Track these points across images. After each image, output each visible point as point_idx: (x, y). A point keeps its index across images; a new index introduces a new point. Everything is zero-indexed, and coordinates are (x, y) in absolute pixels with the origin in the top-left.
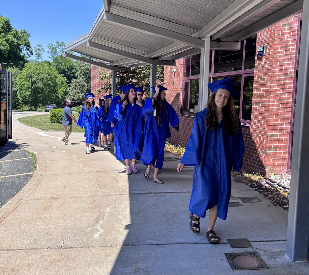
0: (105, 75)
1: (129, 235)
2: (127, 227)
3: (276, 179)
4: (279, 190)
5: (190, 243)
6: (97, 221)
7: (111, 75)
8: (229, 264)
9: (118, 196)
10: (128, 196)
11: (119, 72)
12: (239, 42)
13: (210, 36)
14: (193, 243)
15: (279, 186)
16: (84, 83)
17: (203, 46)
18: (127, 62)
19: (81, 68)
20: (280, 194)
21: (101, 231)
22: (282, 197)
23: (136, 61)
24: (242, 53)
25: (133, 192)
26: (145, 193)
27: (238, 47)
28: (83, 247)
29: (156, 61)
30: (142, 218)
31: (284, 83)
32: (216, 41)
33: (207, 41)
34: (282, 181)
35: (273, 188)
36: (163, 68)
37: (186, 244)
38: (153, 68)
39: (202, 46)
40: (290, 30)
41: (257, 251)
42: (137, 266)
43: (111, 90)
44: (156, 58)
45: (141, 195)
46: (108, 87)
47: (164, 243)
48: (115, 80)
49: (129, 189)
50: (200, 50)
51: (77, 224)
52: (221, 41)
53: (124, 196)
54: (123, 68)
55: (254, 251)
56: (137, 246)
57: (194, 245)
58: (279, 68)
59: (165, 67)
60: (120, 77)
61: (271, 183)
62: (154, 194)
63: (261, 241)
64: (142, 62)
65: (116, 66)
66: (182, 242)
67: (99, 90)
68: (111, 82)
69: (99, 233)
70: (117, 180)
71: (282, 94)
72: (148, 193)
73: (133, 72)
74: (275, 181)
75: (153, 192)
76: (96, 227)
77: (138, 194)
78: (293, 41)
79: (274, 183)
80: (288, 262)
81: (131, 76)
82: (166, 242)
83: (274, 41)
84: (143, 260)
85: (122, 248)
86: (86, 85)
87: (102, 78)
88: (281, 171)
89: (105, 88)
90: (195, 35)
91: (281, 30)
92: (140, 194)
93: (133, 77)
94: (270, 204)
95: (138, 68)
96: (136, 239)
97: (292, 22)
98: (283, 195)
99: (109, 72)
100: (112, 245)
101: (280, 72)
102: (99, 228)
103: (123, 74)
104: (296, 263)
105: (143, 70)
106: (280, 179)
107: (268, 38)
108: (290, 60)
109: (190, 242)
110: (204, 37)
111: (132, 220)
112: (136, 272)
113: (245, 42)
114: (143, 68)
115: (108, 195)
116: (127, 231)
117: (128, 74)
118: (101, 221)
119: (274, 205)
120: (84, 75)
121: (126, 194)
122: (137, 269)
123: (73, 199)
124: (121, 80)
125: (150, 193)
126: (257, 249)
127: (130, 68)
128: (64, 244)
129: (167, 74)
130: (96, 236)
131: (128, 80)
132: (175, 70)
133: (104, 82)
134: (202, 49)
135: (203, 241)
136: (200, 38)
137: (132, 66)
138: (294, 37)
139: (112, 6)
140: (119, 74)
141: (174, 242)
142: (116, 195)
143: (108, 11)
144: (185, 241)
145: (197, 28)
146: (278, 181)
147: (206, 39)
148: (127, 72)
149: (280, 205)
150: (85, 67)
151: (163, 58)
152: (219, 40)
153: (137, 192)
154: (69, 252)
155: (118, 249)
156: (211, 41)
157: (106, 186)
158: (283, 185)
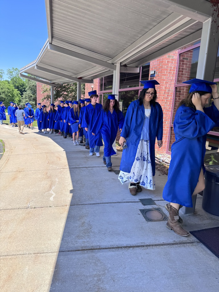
0: (47, 89)
1: (73, 197)
2: (71, 191)
3: (160, 157)
4: (164, 165)
5: (115, 203)
6: (51, 187)
7: (50, 89)
8: (143, 217)
9: (62, 169)
10: (68, 169)
11: (55, 87)
12: (138, 67)
13: (120, 62)
14: (118, 203)
15: (163, 162)
16: (31, 95)
17: (115, 69)
18: (61, 80)
19: (29, 85)
20: (165, 167)
21: (54, 195)
22: (166, 169)
23: (68, 79)
24: (140, 75)
25: (71, 167)
26: (79, 168)
27: (138, 71)
28: (43, 207)
29: (81, 80)
30: (81, 185)
31: (168, 96)
32: (124, 66)
33: (118, 66)
34: (164, 159)
35: (159, 163)
36: (84, 85)
37: (113, 203)
38: (79, 85)
39: (114, 70)
40: (173, 60)
41: (160, 207)
42: (83, 221)
43: (50, 99)
44: (81, 78)
45: (77, 169)
46: (48, 97)
47: (98, 202)
48: (53, 92)
49: (69, 165)
50: (113, 72)
51: (37, 190)
52: (127, 66)
53: (66, 169)
54: (58, 84)
55: (158, 207)
56: (81, 206)
57: (118, 204)
58: (165, 85)
59: (86, 84)
60: (56, 91)
61: (158, 160)
62: (85, 168)
63: (161, 200)
64: (72, 80)
65: (54, 83)
66: (110, 202)
67: (43, 99)
68: (51, 94)
69: (53, 196)
70: (60, 159)
71: (166, 103)
72: (82, 168)
73: (65, 87)
74: (160, 158)
75: (84, 166)
76: (50, 192)
77: (75, 168)
78: (174, 68)
79: (160, 160)
80: (182, 215)
81: (63, 90)
82: (99, 202)
83: (162, 67)
84: (86, 216)
85: (70, 207)
86: (33, 96)
87: (44, 91)
88: (163, 152)
89: (46, 98)
90: (110, 62)
91: (167, 59)
92: (76, 168)
93: (65, 91)
94: (160, 174)
95: (68, 85)
96: (79, 201)
97: (174, 55)
99: (49, 87)
100: (64, 205)
101: (165, 88)
102: (52, 192)
103: (58, 89)
104: (187, 216)
105: (71, 86)
106: (162, 157)
107: (158, 65)
108: (172, 80)
109: (115, 201)
110: (116, 63)
111: (74, 186)
112: (83, 226)
113: (141, 68)
114: (71, 85)
115: (55, 169)
116: (72, 194)
117: (61, 89)
118: (53, 188)
119: (163, 174)
120: (31, 89)
121: (67, 168)
122: (83, 223)
123: (32, 172)
124: (57, 93)
125: (83, 168)
126: (160, 206)
127: (62, 85)
128: (30, 205)
129: (88, 89)
130: (52, 199)
131: (62, 92)
132: (93, 86)
133: (46, 94)
134: (114, 71)
135: (123, 201)
136: (113, 64)
137: (64, 83)
138: (175, 65)
139: (54, 39)
140: (55, 89)
141: (105, 202)
142: (61, 169)
143: (51, 43)
144: (111, 201)
145: (111, 57)
146: (162, 158)
147: (117, 65)
148: (60, 87)
149: (166, 174)
150: (32, 84)
151: (84, 78)
152: (125, 66)
153: (74, 167)
154: (34, 211)
155: (67, 208)
156: (121, 66)
157: (53, 162)
158: (165, 161)
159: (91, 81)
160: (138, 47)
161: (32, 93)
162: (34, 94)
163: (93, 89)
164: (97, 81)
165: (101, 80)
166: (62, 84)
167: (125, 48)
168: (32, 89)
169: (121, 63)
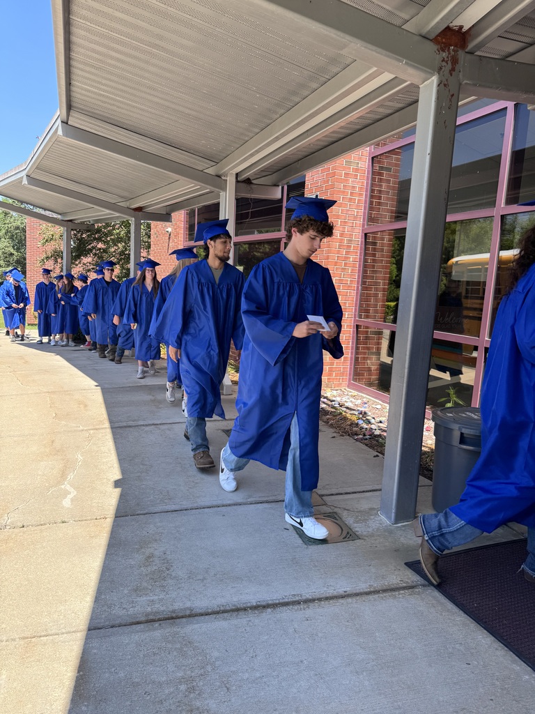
0: (53, 235)
1: (123, 498)
2: (117, 484)
3: (335, 397)
4: (344, 413)
5: (230, 505)
6: (63, 476)
7: (61, 236)
8: (297, 536)
9: (92, 432)
10: (109, 431)
11: (75, 230)
12: (278, 186)
13: (235, 173)
14: (234, 505)
15: (341, 406)
16: (12, 251)
17: (224, 189)
18: (89, 214)
19: (7, 225)
20: (345, 419)
21: (73, 493)
22: (349, 423)
23: (108, 211)
24: (282, 206)
25: (117, 425)
26: (137, 426)
27: (279, 196)
28: (45, 524)
29: (140, 213)
30: (141, 466)
31: (347, 253)
32: (244, 182)
33: (231, 182)
34: (344, 399)
35: (333, 410)
36: (149, 226)
37: (223, 506)
38: (136, 225)
39: (222, 189)
40: (357, 170)
41: (336, 510)
42: (148, 551)
43: (62, 259)
44: (139, 209)
45: (131, 429)
46: (57, 255)
47: (185, 507)
48: (68, 244)
49: (109, 419)
50: (218, 197)
51: (29, 482)
52: (253, 184)
53: (103, 431)
54: (83, 223)
55: (332, 511)
56: (142, 516)
57: (236, 507)
58: (341, 229)
59: (153, 223)
60: (78, 239)
61: (330, 403)
62: (153, 427)
63: (337, 494)
64: (118, 215)
65: (71, 221)
66: (215, 503)
67: (43, 260)
68: (63, 247)
69: (70, 497)
70: (86, 406)
71: (343, 270)
72: (143, 425)
73: (99, 231)
74: (334, 399)
75: (150, 422)
76: (63, 487)
77: (125, 427)
78: (361, 189)
79: (333, 403)
80: (386, 526)
81: (95, 239)
82: (190, 506)
83: (333, 186)
84: (156, 540)
85: (115, 521)
86: (16, 253)
87: (47, 241)
88: (341, 384)
89: (52, 256)
90: (211, 171)
91: (344, 169)
92: (130, 427)
93: (99, 240)
94: (335, 435)
95: (108, 225)
96: (138, 504)
97: (360, 159)
98: (351, 420)
99: (59, 230)
100: (98, 518)
101: (342, 235)
102: (68, 487)
103: (82, 235)
104: (398, 527)
105: (114, 229)
106: (339, 396)
107: (325, 182)
108: (355, 218)
109: (229, 502)
110: (226, 175)
111: (123, 471)
112: (147, 564)
113: (286, 187)
114: (114, 225)
115: (75, 431)
116: (118, 491)
117: (91, 235)
118: (71, 476)
119: (341, 436)
120: (12, 238)
121: (106, 428)
122: (149, 557)
123: (15, 439)
124: (79, 245)
125: (147, 425)
126: (336, 507)
127: (93, 224)
128: (9, 520)
129: (157, 237)
130: (67, 503)
131: (91, 244)
132: (169, 230)
133: (50, 248)
134: (222, 194)
135: (249, 500)
136: (219, 176)
137: (97, 221)
138: (363, 182)
139: (72, 113)
140: (75, 235)
141: (203, 504)
142: (90, 430)
143: (65, 120)
144: (220, 502)
145: (214, 159)
146: (338, 399)
147: (228, 179)
148: (88, 231)
149: (349, 435)
150: (13, 224)
151: (149, 210)
152: (248, 181)
153: (125, 424)
154: (21, 534)
155: (109, 522)
156: (237, 182)
157: (68, 415)
158: (347, 404)
159: (165, 217)
160: (277, 139)
161: (13, 247)
162: (18, 250)
163: (170, 235)
164: (180, 217)
165: (191, 214)
166: (92, 222)
167: (247, 139)
168: (13, 236)
169: (237, 174)
